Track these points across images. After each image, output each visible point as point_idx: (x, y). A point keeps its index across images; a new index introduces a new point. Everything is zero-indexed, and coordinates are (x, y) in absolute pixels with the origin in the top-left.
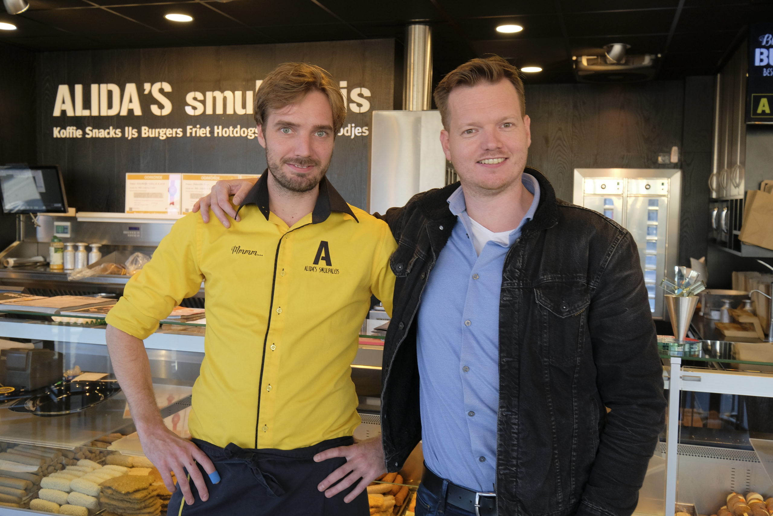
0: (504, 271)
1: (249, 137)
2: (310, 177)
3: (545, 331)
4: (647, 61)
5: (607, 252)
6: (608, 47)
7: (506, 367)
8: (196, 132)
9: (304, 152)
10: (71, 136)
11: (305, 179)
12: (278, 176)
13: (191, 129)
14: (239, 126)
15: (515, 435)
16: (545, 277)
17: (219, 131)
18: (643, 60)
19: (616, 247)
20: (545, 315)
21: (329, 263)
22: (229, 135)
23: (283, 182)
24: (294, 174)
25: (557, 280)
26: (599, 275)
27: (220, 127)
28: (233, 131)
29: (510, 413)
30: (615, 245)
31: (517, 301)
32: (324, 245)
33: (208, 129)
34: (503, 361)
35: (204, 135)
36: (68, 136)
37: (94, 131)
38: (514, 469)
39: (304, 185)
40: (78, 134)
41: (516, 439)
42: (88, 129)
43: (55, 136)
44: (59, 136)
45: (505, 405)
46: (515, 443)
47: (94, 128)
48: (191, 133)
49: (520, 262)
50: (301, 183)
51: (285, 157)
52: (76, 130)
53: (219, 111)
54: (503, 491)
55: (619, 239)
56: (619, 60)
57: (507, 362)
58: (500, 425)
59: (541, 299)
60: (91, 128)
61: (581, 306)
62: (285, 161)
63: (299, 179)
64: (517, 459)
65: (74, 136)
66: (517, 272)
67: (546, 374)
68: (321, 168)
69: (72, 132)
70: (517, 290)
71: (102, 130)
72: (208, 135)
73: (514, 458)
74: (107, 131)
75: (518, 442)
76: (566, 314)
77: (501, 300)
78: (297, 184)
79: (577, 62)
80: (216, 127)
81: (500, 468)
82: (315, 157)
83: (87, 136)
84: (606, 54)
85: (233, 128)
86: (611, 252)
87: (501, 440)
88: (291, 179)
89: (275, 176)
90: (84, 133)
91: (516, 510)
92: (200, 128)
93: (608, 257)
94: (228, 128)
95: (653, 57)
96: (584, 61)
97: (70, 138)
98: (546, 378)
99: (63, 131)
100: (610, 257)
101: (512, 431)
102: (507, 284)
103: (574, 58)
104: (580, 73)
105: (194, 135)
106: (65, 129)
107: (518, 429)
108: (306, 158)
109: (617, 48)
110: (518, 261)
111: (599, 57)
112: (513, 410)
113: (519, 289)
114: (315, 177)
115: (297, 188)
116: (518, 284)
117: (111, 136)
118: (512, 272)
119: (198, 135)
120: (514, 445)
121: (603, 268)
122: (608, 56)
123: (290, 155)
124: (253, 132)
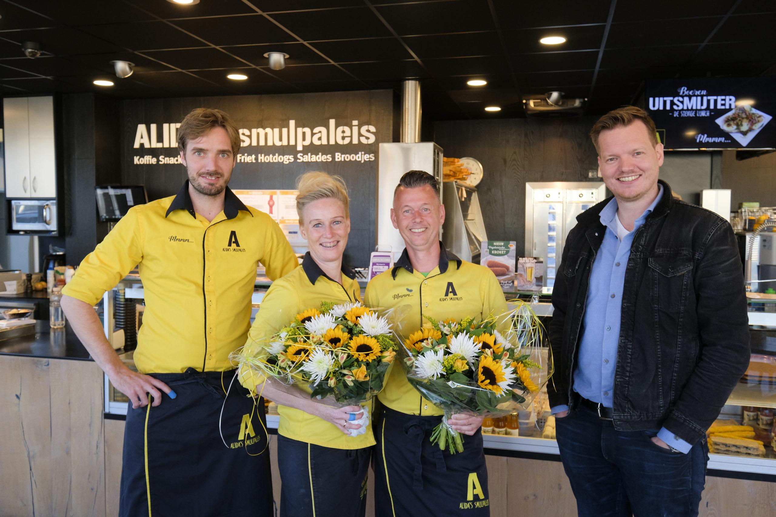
0: (632, 247)
1: (285, 162)
2: (218, 185)
3: (656, 286)
4: (577, 103)
5: (708, 233)
6: (548, 94)
7: (626, 310)
8: (244, 158)
9: (211, 168)
10: (148, 163)
11: (214, 187)
12: (196, 185)
13: (241, 157)
14: (277, 155)
15: (630, 356)
16: (658, 250)
17: (262, 158)
18: (575, 103)
19: (715, 229)
20: (656, 275)
21: (238, 245)
22: (270, 161)
23: (199, 189)
24: (206, 183)
25: (666, 252)
26: (703, 249)
27: (263, 155)
28: (272, 158)
29: (627, 341)
30: (715, 228)
31: (638, 266)
32: (233, 233)
33: (254, 156)
34: (624, 305)
35: (251, 161)
36: (145, 163)
37: (166, 159)
38: (627, 378)
39: (213, 191)
40: (154, 161)
41: (630, 358)
42: (161, 158)
43: (135, 163)
44: (138, 163)
45: (624, 335)
46: (629, 361)
47: (166, 156)
48: (241, 160)
49: (643, 241)
50: (211, 190)
51: (200, 172)
52: (152, 158)
53: (262, 143)
54: (618, 392)
55: (719, 224)
56: (556, 103)
57: (627, 306)
58: (620, 348)
59: (652, 263)
60: (163, 157)
61: (683, 269)
62: (200, 175)
63: (210, 187)
64: (630, 372)
65: (151, 163)
66: (640, 248)
67: (656, 316)
68: (225, 178)
69: (148, 160)
70: (638, 259)
71: (172, 158)
72: (254, 161)
73: (627, 371)
74: (176, 158)
75: (631, 361)
76: (670, 274)
77: (627, 266)
78: (209, 191)
79: (527, 104)
80: (259, 155)
81: (617, 377)
82: (220, 171)
83: (160, 163)
84: (547, 99)
85: (273, 155)
86: (712, 233)
87: (619, 359)
88: (204, 187)
89: (193, 186)
90: (158, 161)
91: (627, 407)
92: (248, 156)
93: (708, 236)
94: (269, 156)
95: (582, 100)
96: (532, 104)
97: (147, 164)
98: (656, 318)
99: (141, 159)
100: (710, 236)
101: (628, 353)
102: (633, 255)
103: (524, 101)
104: (529, 112)
105: (243, 161)
106: (143, 158)
107: (631, 352)
108: (213, 171)
109: (555, 95)
110: (642, 240)
111: (542, 101)
112: (629, 339)
113: (640, 258)
114: (221, 186)
115: (209, 193)
116: (640, 255)
117: (179, 162)
118: (637, 248)
119: (246, 161)
120: (628, 363)
121: (705, 244)
122: (548, 101)
123: (203, 170)
124: (288, 158)
